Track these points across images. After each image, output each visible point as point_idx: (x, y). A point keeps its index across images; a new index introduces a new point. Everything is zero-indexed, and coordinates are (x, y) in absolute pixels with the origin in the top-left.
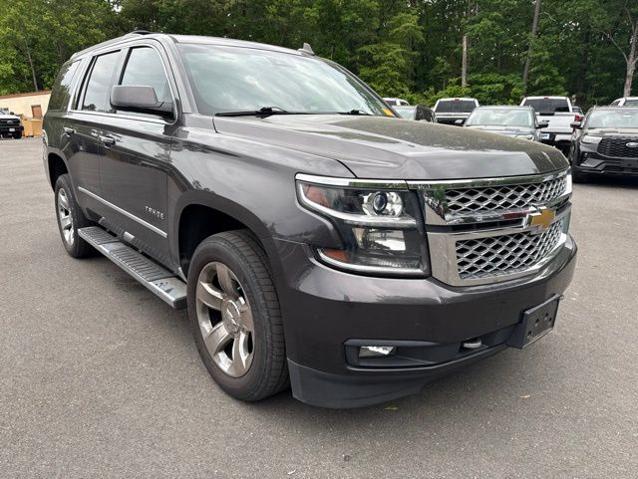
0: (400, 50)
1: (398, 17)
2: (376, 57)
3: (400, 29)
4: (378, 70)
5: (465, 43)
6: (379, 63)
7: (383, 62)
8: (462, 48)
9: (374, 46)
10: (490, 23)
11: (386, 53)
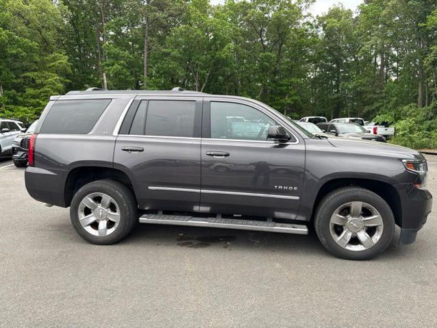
0: (58, 78)
1: (53, 55)
2: (39, 81)
3: (56, 63)
4: (42, 90)
5: (105, 77)
6: (42, 85)
7: (45, 85)
8: (103, 81)
9: (36, 73)
10: (120, 67)
11: (46, 79)
